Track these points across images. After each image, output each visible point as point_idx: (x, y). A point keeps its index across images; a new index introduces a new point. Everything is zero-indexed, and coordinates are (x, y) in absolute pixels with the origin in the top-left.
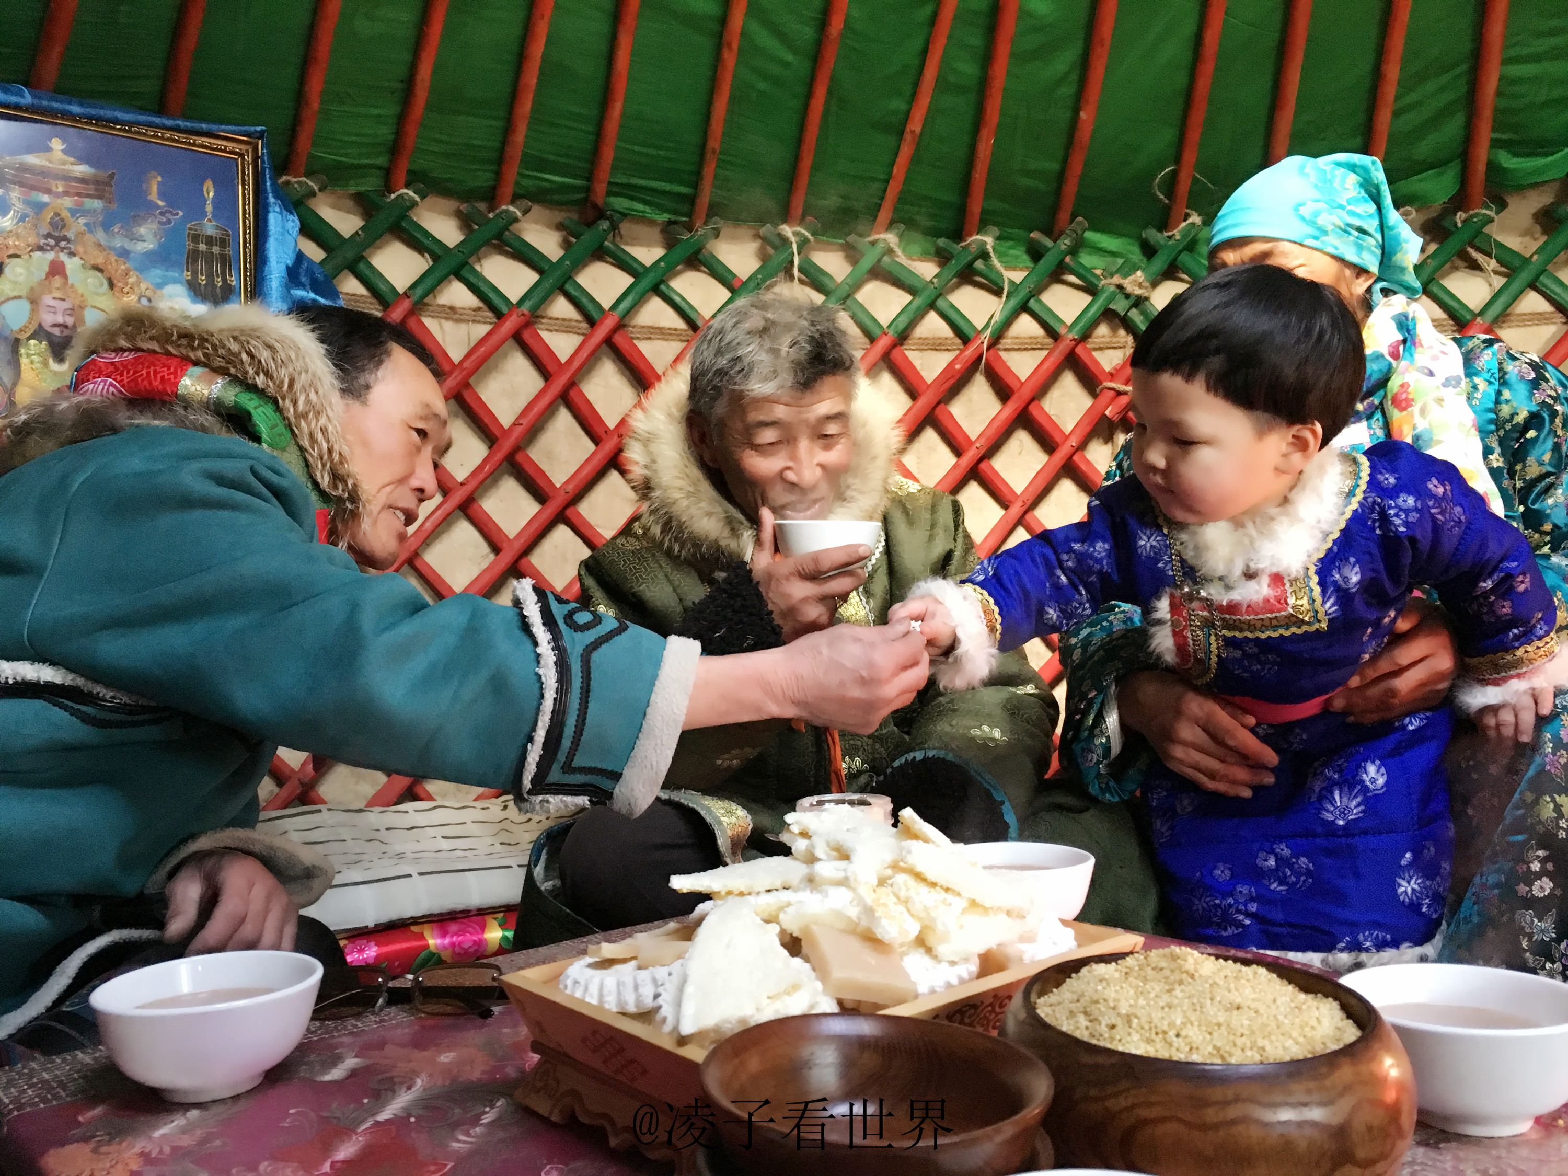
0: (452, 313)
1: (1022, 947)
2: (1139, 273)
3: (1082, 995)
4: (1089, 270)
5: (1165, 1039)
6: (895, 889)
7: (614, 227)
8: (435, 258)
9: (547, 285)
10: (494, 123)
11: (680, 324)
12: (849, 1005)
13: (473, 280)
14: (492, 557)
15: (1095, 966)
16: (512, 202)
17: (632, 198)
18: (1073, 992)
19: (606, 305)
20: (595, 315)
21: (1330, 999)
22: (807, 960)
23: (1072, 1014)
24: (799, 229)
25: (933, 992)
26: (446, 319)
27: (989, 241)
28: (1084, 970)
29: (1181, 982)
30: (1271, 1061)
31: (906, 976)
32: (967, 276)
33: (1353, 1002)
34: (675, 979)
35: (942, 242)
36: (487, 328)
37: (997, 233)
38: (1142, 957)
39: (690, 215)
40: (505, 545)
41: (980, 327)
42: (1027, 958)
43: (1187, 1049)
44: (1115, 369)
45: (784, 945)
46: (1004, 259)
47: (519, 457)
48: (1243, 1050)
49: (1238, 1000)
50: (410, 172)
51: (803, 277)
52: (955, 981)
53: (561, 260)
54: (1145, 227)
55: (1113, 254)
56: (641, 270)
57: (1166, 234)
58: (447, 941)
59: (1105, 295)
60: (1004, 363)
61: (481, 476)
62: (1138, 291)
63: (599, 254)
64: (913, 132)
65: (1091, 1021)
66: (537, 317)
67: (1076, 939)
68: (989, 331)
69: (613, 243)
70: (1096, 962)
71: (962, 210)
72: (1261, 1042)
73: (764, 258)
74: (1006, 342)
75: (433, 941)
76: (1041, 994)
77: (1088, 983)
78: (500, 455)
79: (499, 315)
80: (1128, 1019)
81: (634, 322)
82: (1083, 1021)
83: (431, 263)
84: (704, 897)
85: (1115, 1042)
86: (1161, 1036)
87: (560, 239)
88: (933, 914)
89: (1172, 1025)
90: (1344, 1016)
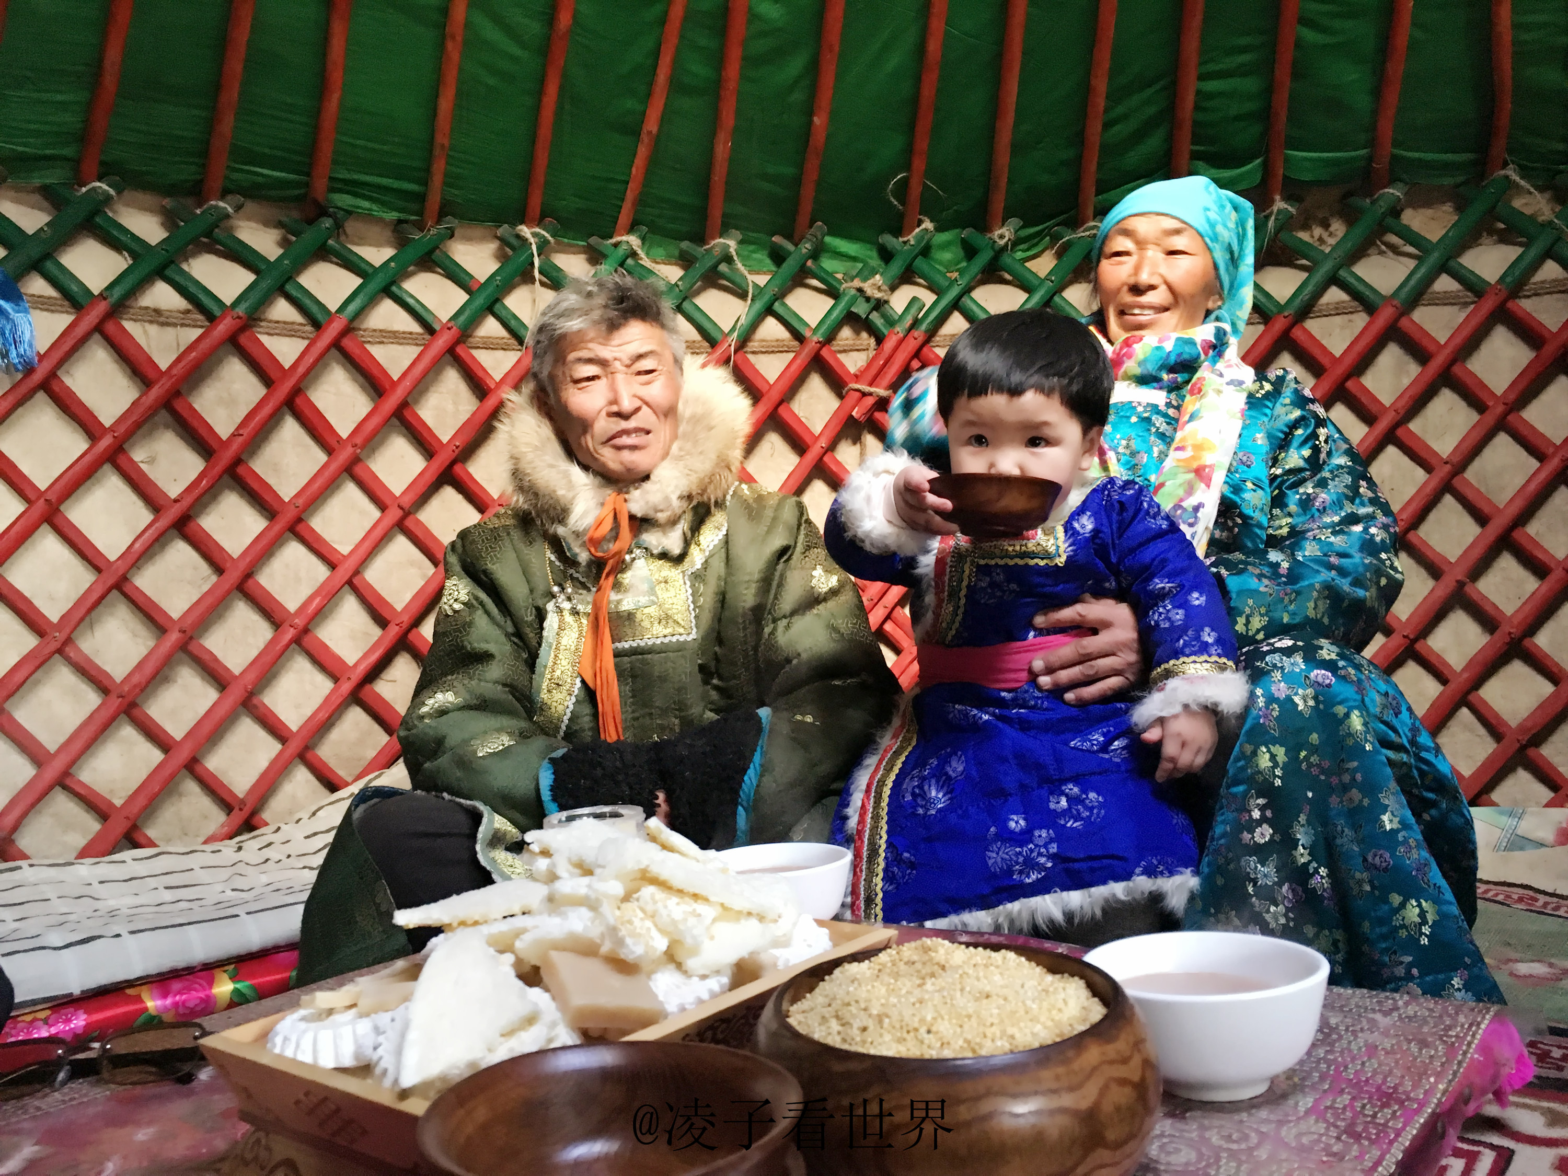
0: (157, 316)
1: (776, 952)
2: (878, 277)
3: (834, 999)
4: (831, 275)
5: (916, 1038)
6: (642, 903)
7: (339, 226)
8: (134, 255)
9: (264, 285)
10: (196, 112)
11: (415, 328)
12: (595, 1034)
13: (178, 278)
14: (214, 578)
15: (847, 966)
16: (222, 198)
17: (356, 195)
18: (826, 996)
19: (333, 307)
20: (320, 317)
21: (1076, 978)
22: (547, 990)
23: (824, 1020)
24: (537, 230)
25: (683, 1009)
26: (151, 322)
27: (732, 244)
28: (837, 972)
29: (933, 975)
30: (1021, 1049)
31: (655, 996)
32: (712, 279)
33: (1097, 979)
34: (398, 1024)
35: (685, 245)
36: (199, 332)
37: (740, 237)
38: (894, 952)
39: (420, 213)
40: (228, 565)
41: (726, 330)
42: (781, 965)
43: (938, 1045)
44: (859, 370)
45: (521, 977)
46: (747, 263)
47: (240, 470)
48: (993, 1040)
49: (988, 988)
50: (103, 163)
51: (545, 279)
52: (705, 996)
53: (280, 259)
54: (882, 232)
55: (854, 259)
56: (370, 271)
57: (901, 239)
58: (169, 1001)
59: (846, 298)
60: (752, 366)
61: (197, 492)
62: (878, 295)
63: (322, 253)
64: (650, 133)
65: (843, 1025)
66: (255, 320)
67: (831, 939)
68: (735, 334)
69: (338, 242)
70: (850, 962)
71: (702, 213)
72: (1010, 1031)
73: (502, 257)
74: (753, 345)
75: (152, 1004)
76: (794, 1001)
77: (840, 985)
78: (219, 468)
79: (211, 318)
80: (880, 1019)
81: (364, 326)
82: (835, 1025)
83: (131, 262)
84: (436, 931)
85: (868, 1045)
86: (912, 1034)
87: (279, 237)
88: (681, 927)
89: (922, 1021)
90: (1090, 994)
